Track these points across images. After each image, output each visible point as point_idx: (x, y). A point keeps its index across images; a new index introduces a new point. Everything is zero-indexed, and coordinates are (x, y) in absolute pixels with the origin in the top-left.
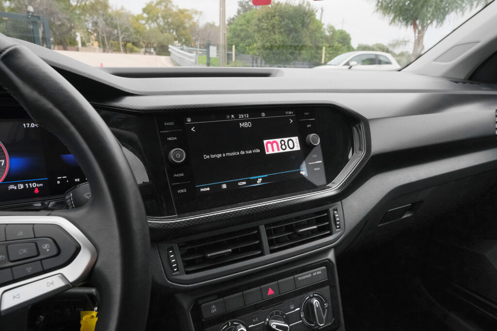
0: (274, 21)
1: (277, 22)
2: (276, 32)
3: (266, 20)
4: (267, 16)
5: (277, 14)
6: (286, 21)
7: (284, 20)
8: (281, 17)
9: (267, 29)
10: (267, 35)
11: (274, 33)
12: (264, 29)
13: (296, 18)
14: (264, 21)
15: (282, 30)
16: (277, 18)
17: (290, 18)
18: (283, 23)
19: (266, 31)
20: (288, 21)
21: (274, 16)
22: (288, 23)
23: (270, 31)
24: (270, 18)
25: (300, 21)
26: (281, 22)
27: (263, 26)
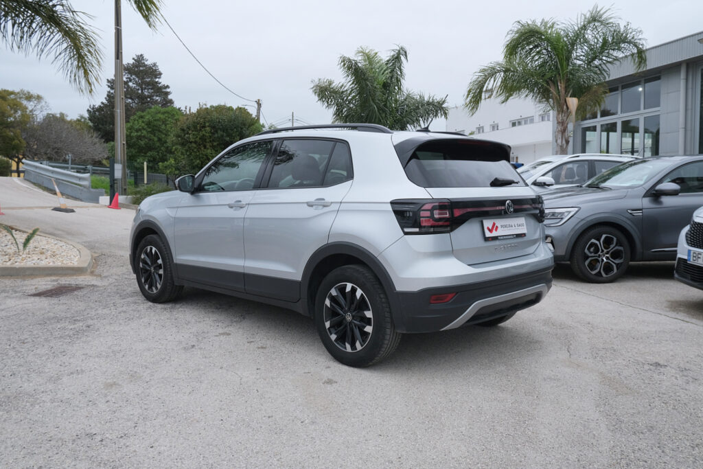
0: (204, 132)
1: (207, 135)
2: (208, 146)
3: (193, 131)
4: (195, 127)
5: (207, 124)
6: (220, 133)
7: (217, 132)
8: (213, 127)
9: (195, 142)
10: (195, 150)
11: (205, 147)
12: (191, 142)
13: (232, 130)
14: (190, 132)
15: (215, 144)
16: (208, 129)
17: (224, 130)
18: (216, 135)
19: (194, 145)
20: (222, 133)
21: (204, 127)
22: (222, 136)
23: (200, 145)
24: (198, 128)
25: (238, 133)
26: (213, 134)
27: (189, 138)
